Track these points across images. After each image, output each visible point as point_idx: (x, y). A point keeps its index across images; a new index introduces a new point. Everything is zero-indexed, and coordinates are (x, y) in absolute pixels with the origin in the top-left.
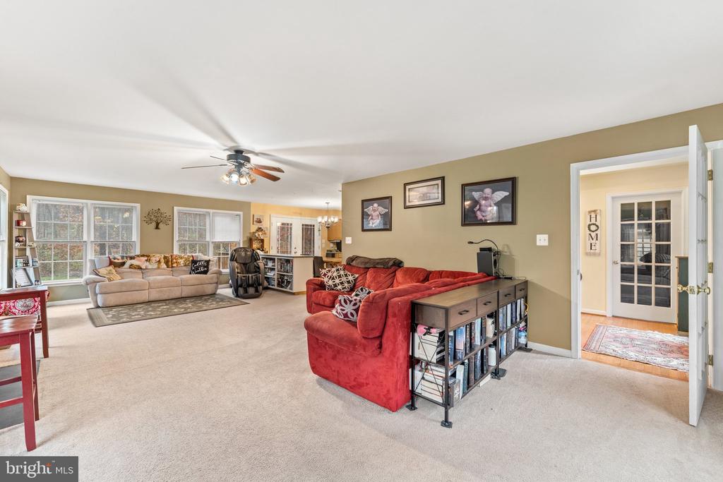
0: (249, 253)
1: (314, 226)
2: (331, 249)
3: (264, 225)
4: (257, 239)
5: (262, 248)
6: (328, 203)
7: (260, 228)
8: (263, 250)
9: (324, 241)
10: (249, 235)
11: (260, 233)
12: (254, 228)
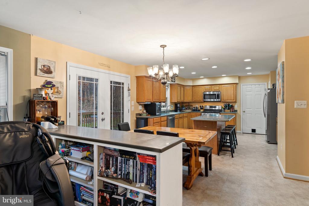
0: (24, 136)
1: (123, 84)
2: (141, 112)
3: (57, 78)
4: (44, 101)
5: (53, 118)
6: (163, 46)
7: (49, 83)
8: (55, 122)
9: (133, 102)
10: (27, 94)
11: (50, 91)
12: (37, 82)
